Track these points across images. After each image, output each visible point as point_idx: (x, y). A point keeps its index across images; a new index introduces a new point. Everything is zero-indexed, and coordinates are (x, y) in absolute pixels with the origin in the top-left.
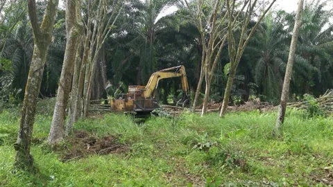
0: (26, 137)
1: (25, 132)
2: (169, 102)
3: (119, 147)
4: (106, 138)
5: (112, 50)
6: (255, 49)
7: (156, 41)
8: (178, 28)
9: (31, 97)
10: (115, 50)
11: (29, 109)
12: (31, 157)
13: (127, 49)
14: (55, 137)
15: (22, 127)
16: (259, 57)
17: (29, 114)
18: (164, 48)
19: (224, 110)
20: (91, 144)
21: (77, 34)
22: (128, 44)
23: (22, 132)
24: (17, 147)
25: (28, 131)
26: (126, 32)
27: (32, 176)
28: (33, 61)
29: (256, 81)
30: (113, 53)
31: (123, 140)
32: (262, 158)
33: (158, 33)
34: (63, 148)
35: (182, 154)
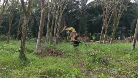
0: (23, 48)
1: (22, 46)
2: (93, 39)
3: (61, 54)
4: (56, 51)
5: (68, 17)
6: (132, 15)
7: (87, 13)
8: (95, 7)
9: (24, 34)
10: (69, 17)
11: (23, 38)
12: (24, 55)
13: (74, 17)
14: (38, 50)
15: (21, 44)
16: (134, 18)
17: (23, 40)
18: (90, 16)
19: (112, 42)
20: (51, 53)
21: (44, 11)
22: (75, 15)
23: (21, 46)
24: (19, 51)
25: (23, 46)
26: (74, 10)
27: (24, 61)
28: (25, 21)
29: (132, 29)
30: (69, 18)
31: (63, 52)
32: (118, 61)
33: (87, 10)
34: (40, 54)
35: (85, 58)
